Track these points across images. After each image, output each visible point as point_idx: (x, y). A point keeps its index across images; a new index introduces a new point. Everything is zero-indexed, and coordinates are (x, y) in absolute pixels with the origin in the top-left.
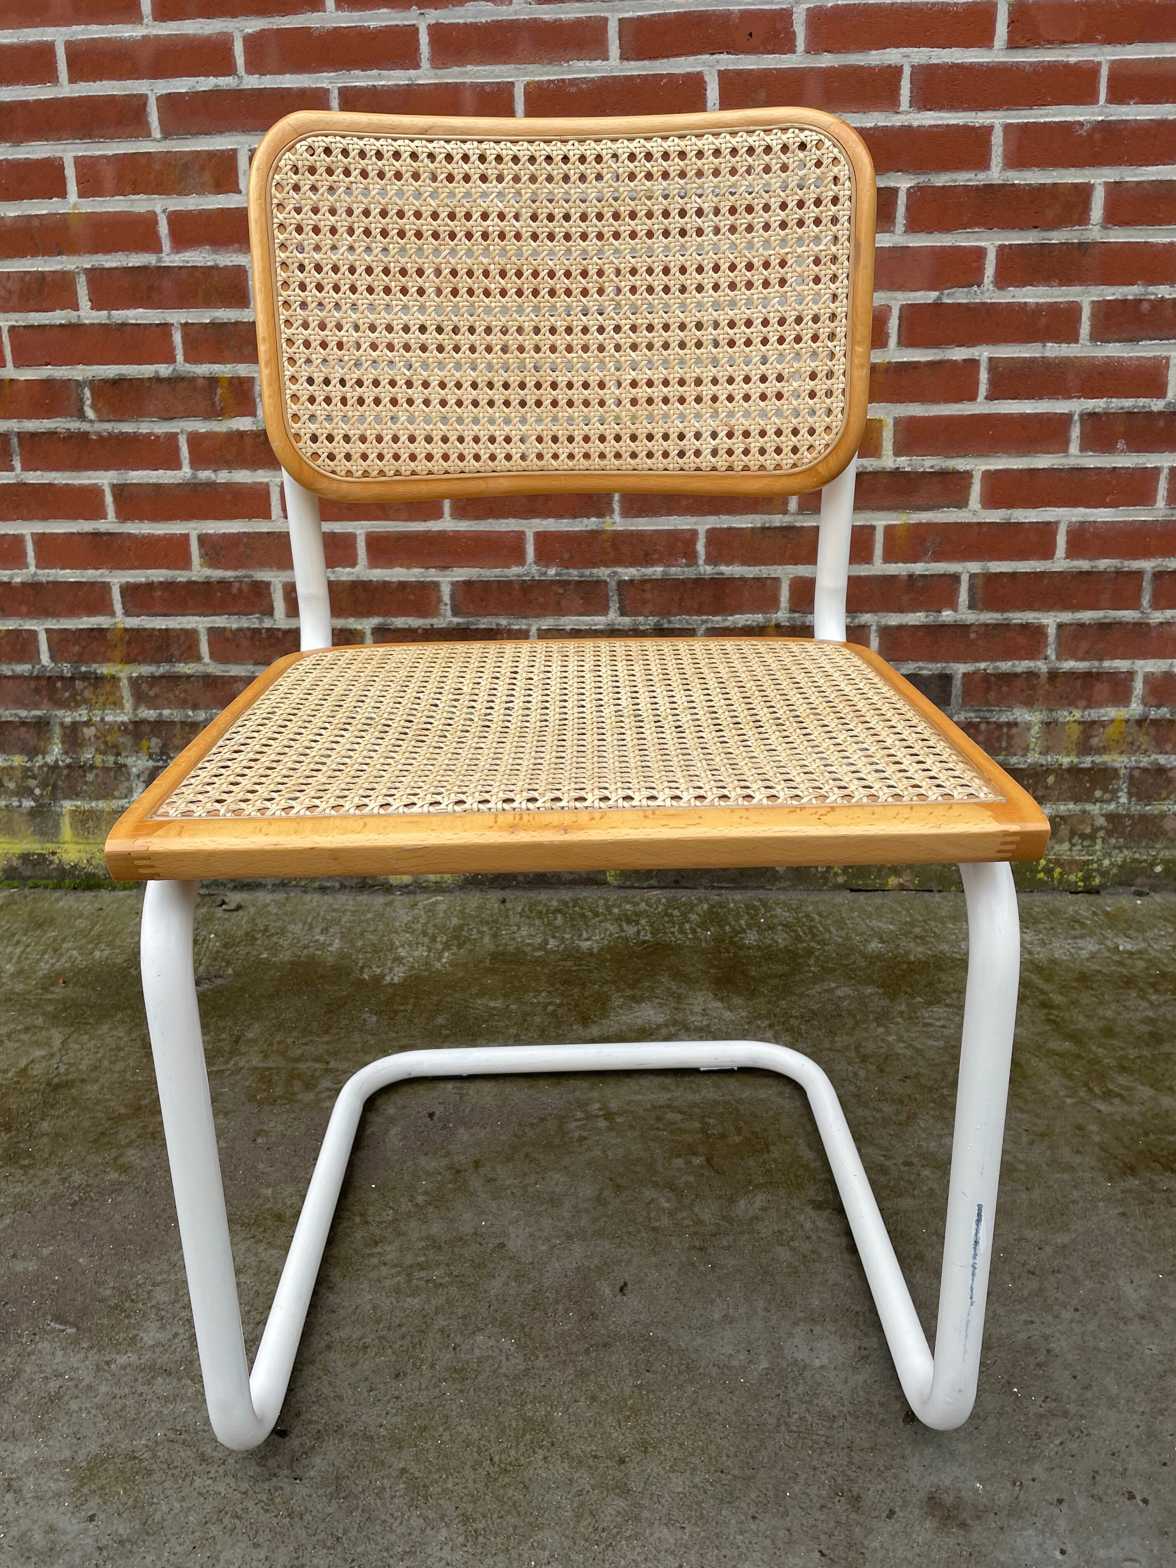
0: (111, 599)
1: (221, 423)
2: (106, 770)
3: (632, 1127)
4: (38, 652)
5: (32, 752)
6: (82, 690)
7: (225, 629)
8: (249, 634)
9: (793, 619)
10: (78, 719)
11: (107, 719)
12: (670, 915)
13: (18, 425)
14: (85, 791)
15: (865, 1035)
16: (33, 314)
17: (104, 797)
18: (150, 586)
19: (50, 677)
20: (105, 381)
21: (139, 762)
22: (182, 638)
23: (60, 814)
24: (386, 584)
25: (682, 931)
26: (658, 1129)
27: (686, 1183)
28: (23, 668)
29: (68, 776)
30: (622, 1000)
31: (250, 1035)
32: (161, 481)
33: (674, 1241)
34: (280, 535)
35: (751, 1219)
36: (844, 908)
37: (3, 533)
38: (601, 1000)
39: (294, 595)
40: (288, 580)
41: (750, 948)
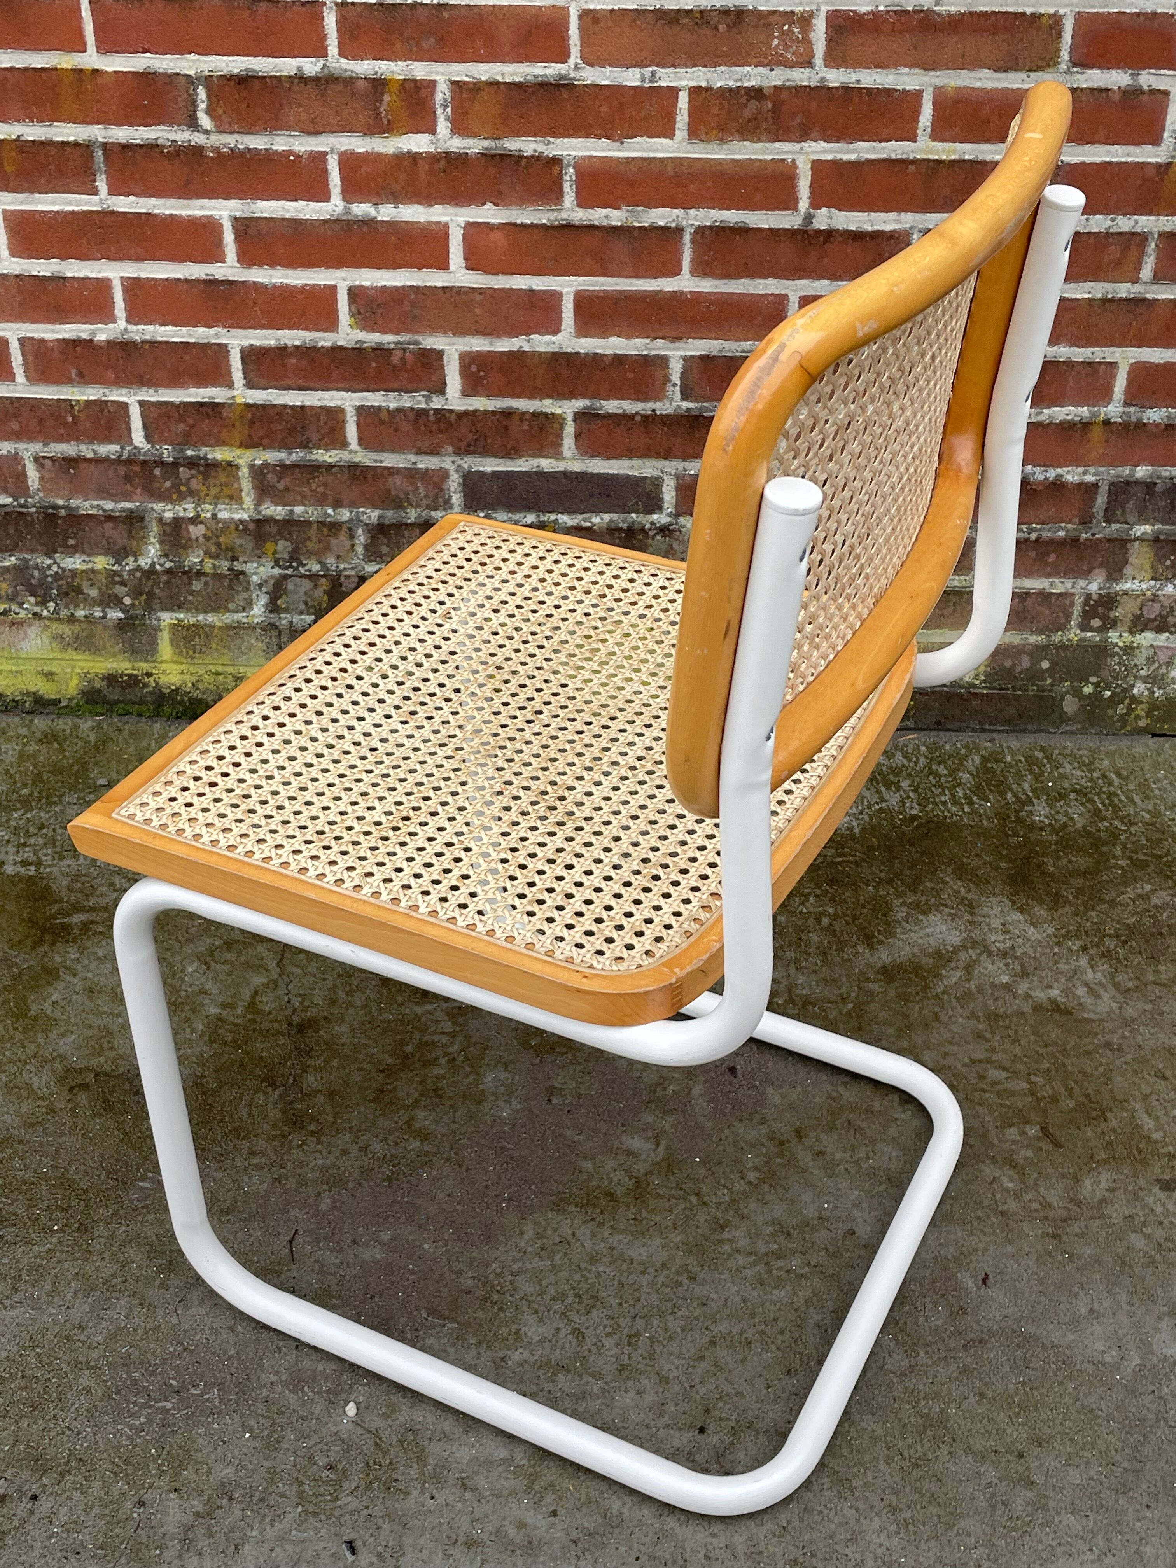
0: (228, 366)
1: (386, 142)
2: (218, 577)
4: (129, 430)
5: (120, 554)
6: (188, 480)
7: (379, 408)
8: (411, 416)
9: (1128, 414)
10: (181, 514)
11: (221, 515)
12: (936, 774)
13: (103, 133)
14: (190, 602)
17: (215, 610)
18: (282, 351)
19: (145, 462)
20: (229, 79)
21: (262, 569)
22: (323, 418)
23: (157, 629)
24: (596, 359)
25: (955, 801)
27: (1026, 1158)
28: (108, 450)
29: (168, 582)
30: (905, 909)
32: (301, 216)
33: (1026, 1227)
34: (460, 291)
35: (1100, 1202)
36: (1147, 765)
37: (82, 275)
38: (881, 909)
39: (474, 368)
40: (468, 349)
41: (1041, 829)
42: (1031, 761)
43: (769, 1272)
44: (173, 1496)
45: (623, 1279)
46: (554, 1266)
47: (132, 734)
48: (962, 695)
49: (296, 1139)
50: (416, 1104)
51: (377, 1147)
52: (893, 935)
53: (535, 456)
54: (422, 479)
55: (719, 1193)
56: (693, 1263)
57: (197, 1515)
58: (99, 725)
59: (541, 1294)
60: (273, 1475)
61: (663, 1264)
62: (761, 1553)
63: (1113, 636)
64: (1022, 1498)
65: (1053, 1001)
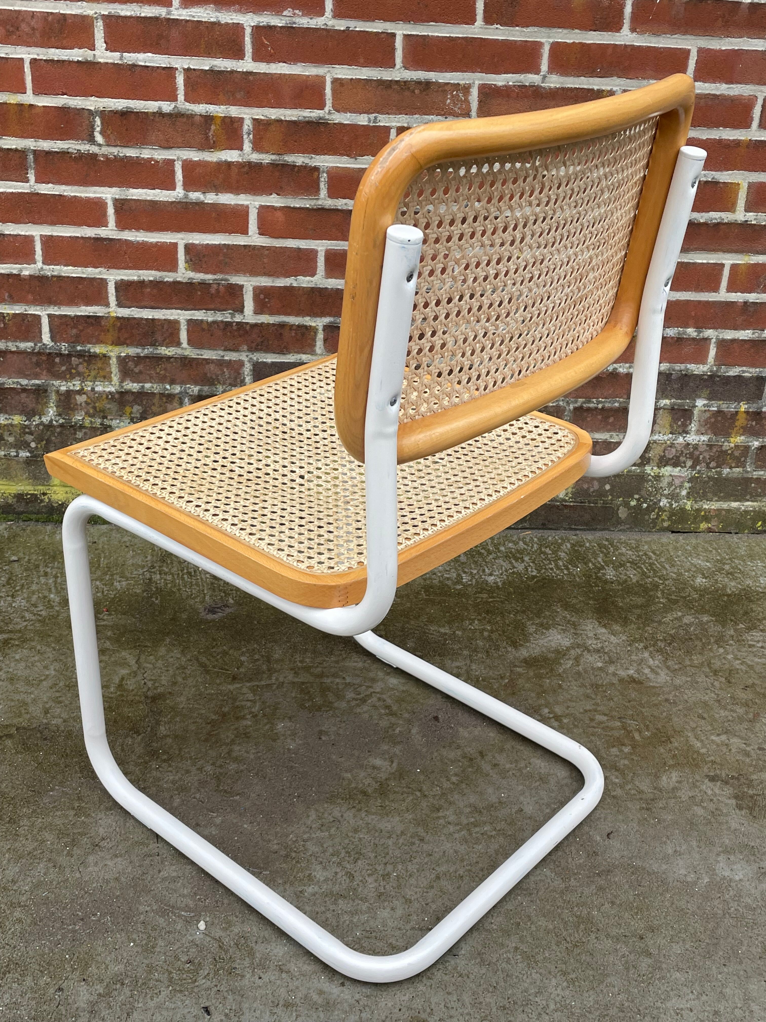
0: (107, 293)
1: (212, 154)
2: (94, 429)
3: (576, 726)
4: (40, 333)
5: (30, 414)
6: (77, 365)
7: (202, 321)
8: (222, 326)
10: (71, 388)
11: (96, 389)
12: (545, 553)
13: (34, 144)
15: (712, 654)
16: (53, 50)
18: (141, 284)
19: (50, 353)
20: (115, 113)
21: (122, 423)
22: (165, 327)
24: (338, 292)
25: (558, 567)
26: (594, 727)
27: (624, 765)
28: (26, 346)
29: (60, 433)
30: (534, 627)
31: (276, 656)
32: (157, 199)
33: (630, 805)
34: (254, 247)
35: (673, 789)
36: (670, 548)
37: (15, 233)
38: (519, 627)
39: (262, 296)
40: (258, 284)
41: (612, 583)
42: (600, 546)
43: (471, 834)
44: (83, 983)
45: (377, 842)
46: (330, 835)
47: (32, 532)
48: (558, 506)
49: (154, 765)
50: (233, 742)
51: (209, 768)
52: (528, 641)
53: (298, 353)
54: (227, 367)
55: (434, 790)
56: (421, 831)
57: (99, 995)
58: (10, 527)
59: (324, 852)
60: (150, 969)
61: (402, 832)
62: (481, 1003)
63: (648, 469)
64: (645, 963)
65: (631, 677)
